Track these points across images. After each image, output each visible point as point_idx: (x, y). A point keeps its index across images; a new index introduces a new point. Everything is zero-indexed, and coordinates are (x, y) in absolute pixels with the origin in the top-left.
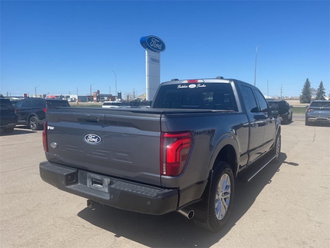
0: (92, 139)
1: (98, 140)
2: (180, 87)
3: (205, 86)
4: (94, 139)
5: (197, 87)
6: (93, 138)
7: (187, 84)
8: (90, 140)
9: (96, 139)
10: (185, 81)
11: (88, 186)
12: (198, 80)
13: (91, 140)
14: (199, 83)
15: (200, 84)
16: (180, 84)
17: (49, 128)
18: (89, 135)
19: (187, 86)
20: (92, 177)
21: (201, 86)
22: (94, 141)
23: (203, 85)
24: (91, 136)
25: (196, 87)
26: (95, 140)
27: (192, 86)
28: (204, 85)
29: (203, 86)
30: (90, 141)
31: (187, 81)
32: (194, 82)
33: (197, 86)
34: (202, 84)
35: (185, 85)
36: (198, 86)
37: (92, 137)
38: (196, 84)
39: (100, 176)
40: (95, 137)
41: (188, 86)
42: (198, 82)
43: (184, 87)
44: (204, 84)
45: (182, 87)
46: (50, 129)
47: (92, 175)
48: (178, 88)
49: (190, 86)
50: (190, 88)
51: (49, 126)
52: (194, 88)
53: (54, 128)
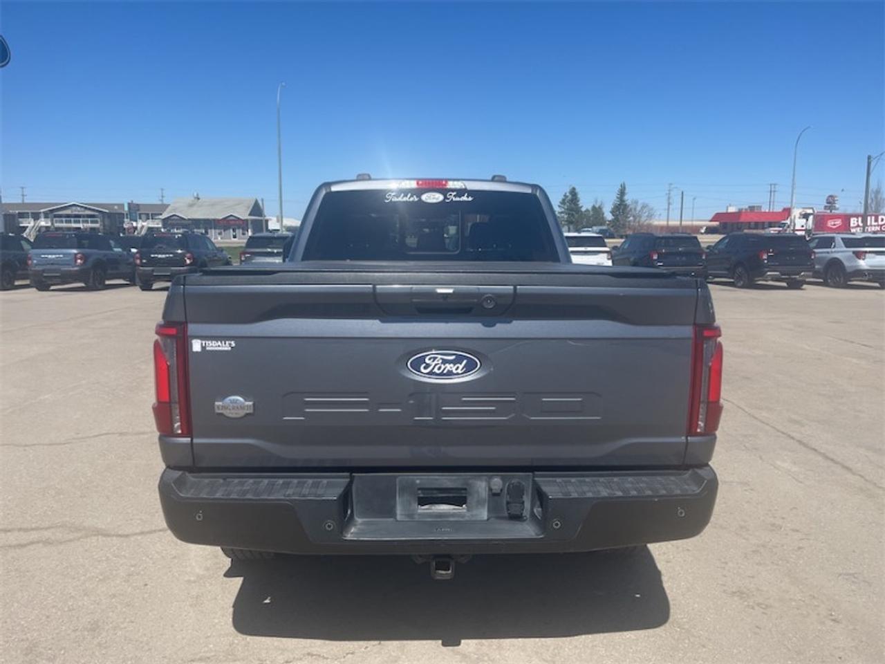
0: (443, 367)
1: (469, 366)
2: (395, 199)
3: (470, 199)
4: (452, 365)
5: (447, 201)
6: (445, 362)
7: (417, 193)
8: (433, 369)
9: (461, 367)
10: (410, 182)
11: (399, 517)
12: (449, 182)
13: (436, 370)
14: (453, 190)
15: (455, 193)
16: (392, 191)
17: (203, 348)
18: (427, 355)
19: (415, 196)
20: (420, 484)
21: (458, 199)
22: (449, 371)
23: (463, 196)
24: (435, 358)
25: (444, 200)
26: (457, 368)
27: (434, 198)
28: (468, 197)
29: (464, 198)
30: (431, 373)
31: (414, 182)
32: (437, 186)
33: (445, 198)
34: (460, 192)
35: (409, 195)
36: (448, 197)
37: (440, 361)
38: (444, 191)
40: (454, 359)
41: (419, 196)
42: (448, 187)
43: (406, 199)
44: (466, 195)
45: (400, 199)
46: (208, 348)
47: (420, 480)
48: (387, 201)
49: (424, 197)
50: (426, 203)
51: (199, 341)
52: (439, 203)
53: (233, 345)
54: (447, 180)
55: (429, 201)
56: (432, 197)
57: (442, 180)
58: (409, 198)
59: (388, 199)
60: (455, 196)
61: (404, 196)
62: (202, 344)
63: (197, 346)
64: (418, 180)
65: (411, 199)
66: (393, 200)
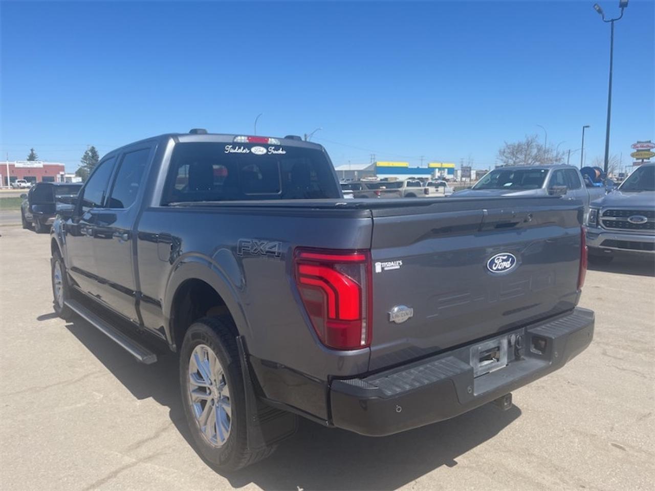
0: (502, 264)
1: (512, 263)
2: (232, 151)
3: (284, 152)
4: (505, 263)
5: (269, 153)
7: (248, 146)
8: (498, 266)
10: (243, 138)
12: (270, 139)
14: (272, 145)
15: (274, 148)
16: (230, 144)
17: (383, 268)
18: (495, 258)
19: (247, 150)
21: (276, 152)
22: (505, 267)
23: (279, 150)
24: (499, 259)
25: (267, 153)
27: (259, 151)
28: (282, 151)
29: (280, 152)
30: (497, 269)
31: (246, 138)
32: (261, 141)
33: (268, 151)
34: (277, 147)
35: (242, 148)
36: (270, 150)
37: (502, 259)
38: (267, 146)
39: (495, 340)
40: (506, 259)
41: (249, 149)
42: (270, 143)
43: (240, 151)
44: (281, 149)
45: (235, 151)
46: (386, 269)
47: (481, 346)
48: (227, 152)
49: (254, 150)
50: (254, 154)
51: (380, 263)
52: (263, 155)
53: (401, 264)
54: (268, 138)
55: (257, 153)
56: (259, 150)
57: (266, 138)
58: (243, 150)
59: (227, 151)
60: (274, 150)
61: (238, 149)
62: (382, 265)
63: (378, 268)
64: (248, 137)
65: (244, 151)
66: (231, 151)
